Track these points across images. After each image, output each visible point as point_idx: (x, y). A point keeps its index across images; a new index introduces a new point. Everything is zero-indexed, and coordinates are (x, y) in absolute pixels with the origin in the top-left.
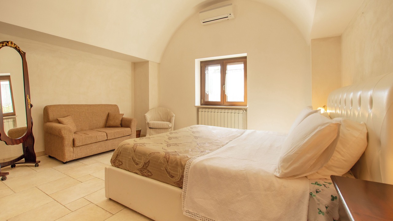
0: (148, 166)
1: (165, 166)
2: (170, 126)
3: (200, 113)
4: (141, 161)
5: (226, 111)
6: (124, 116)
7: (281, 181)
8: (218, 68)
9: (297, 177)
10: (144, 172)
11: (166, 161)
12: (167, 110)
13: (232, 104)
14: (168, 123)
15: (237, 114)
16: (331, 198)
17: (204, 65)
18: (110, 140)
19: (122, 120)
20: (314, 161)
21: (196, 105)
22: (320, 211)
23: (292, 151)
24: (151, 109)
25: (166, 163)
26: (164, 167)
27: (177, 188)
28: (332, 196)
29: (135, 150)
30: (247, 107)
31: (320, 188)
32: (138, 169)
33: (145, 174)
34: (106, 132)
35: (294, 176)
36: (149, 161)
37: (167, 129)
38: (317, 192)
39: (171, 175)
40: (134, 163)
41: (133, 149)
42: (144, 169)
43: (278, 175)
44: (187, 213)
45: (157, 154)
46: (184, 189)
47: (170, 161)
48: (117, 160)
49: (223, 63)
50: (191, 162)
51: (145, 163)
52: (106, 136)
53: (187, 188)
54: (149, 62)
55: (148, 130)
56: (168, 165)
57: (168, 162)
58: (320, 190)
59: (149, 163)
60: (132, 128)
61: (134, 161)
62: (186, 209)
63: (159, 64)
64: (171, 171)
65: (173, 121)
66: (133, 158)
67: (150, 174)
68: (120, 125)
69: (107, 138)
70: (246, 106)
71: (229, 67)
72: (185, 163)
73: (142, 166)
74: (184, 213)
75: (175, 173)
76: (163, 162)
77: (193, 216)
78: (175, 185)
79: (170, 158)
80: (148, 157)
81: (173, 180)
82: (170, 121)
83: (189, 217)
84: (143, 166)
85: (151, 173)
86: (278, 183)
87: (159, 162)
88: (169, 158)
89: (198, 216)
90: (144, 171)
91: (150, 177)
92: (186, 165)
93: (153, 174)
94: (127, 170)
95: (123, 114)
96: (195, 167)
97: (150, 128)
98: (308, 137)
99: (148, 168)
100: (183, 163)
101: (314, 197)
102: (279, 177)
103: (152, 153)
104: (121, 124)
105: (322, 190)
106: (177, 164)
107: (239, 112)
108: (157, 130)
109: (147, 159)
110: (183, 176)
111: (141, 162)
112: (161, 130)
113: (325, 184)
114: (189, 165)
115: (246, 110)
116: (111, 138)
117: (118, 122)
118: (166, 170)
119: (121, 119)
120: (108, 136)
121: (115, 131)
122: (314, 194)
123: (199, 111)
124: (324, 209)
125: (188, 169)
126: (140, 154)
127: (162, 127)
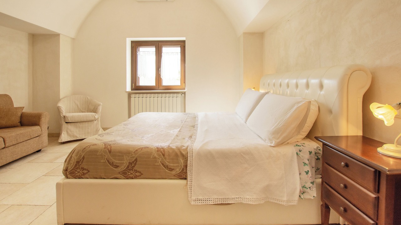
0: (135, 165)
1: (160, 160)
2: (96, 117)
3: (132, 99)
4: (123, 161)
5: (164, 95)
6: (24, 111)
7: (275, 149)
8: (153, 50)
9: (285, 144)
10: (129, 174)
11: (161, 154)
12: (87, 98)
13: (168, 88)
14: (94, 114)
15: (175, 98)
16: (309, 153)
17: (136, 45)
18: (10, 148)
19: (22, 116)
20: (295, 130)
21: (127, 91)
22: (305, 164)
23: (279, 125)
24: (63, 98)
25: (162, 156)
26: (159, 162)
27: (178, 180)
28: (309, 151)
29: (111, 150)
30: (186, 90)
31: (301, 148)
32: (119, 173)
33: (131, 176)
34: (2, 136)
35: (282, 144)
36: (136, 160)
37: (92, 122)
38: (300, 151)
39: (170, 168)
40: (111, 167)
41: (106, 149)
42: (130, 170)
43: (272, 145)
44: (197, 202)
45: (147, 149)
46: (190, 178)
47: (166, 154)
48: (77, 168)
49: (158, 46)
50: (192, 150)
51: (129, 163)
52: (3, 142)
53: (193, 176)
54: (61, 36)
55: (65, 126)
56: (165, 158)
57: (164, 155)
58: (301, 149)
59: (136, 162)
60: (42, 126)
61: (112, 164)
62: (194, 198)
63: (73, 39)
64: (170, 164)
65: (100, 110)
66: (108, 161)
67: (138, 174)
68: (19, 124)
69: (5, 144)
70: (184, 89)
71: (166, 50)
72: (186, 152)
73: (126, 167)
74: (193, 203)
75: (174, 165)
76: (157, 156)
77: (205, 202)
78: (177, 178)
79: (166, 150)
80: (134, 155)
81: (174, 173)
82: (95, 111)
83: (200, 204)
84: (128, 167)
85: (140, 172)
86: (275, 151)
87: (151, 157)
88: (164, 151)
89: (211, 199)
90: (128, 172)
91: (140, 177)
92: (189, 154)
93: (143, 173)
94: (97, 178)
95: (24, 107)
96: (199, 154)
97: (66, 123)
98: (289, 112)
99: (135, 168)
100: (184, 153)
101: (299, 155)
102: (274, 146)
103: (139, 149)
104: (20, 122)
105: (303, 149)
106: (177, 155)
107: (177, 96)
108: (78, 124)
109: (133, 157)
110: (187, 165)
111: (123, 163)
112: (84, 123)
113: (302, 144)
114: (192, 153)
115: (185, 93)
116: (11, 144)
117: (16, 120)
118: (163, 164)
119: (19, 114)
120: (6, 142)
121: (18, 133)
122: (299, 153)
123: (131, 96)
124: (307, 162)
125: (192, 157)
126: (120, 154)
127: (85, 120)
